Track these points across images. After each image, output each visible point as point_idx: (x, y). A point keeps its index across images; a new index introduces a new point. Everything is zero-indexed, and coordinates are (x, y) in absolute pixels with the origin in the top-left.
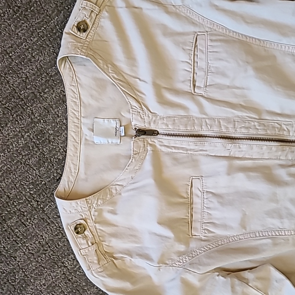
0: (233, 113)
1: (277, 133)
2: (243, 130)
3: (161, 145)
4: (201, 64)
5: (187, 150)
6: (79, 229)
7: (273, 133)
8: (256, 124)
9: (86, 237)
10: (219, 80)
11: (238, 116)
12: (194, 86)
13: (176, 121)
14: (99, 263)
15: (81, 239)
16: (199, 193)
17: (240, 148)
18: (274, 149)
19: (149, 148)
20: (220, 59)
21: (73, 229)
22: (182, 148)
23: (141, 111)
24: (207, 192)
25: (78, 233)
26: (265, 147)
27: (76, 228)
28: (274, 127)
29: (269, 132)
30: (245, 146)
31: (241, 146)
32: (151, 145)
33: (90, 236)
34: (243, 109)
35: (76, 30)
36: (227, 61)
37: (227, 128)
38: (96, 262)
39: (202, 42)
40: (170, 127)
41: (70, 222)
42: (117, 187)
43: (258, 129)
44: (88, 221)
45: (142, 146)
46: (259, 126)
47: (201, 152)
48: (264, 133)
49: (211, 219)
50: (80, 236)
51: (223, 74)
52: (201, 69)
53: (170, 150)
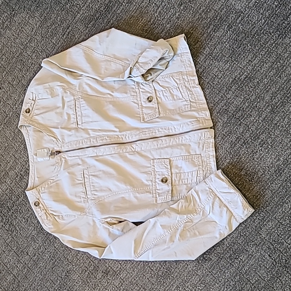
0: (96, 134)
1: (116, 140)
2: (101, 141)
3: (68, 157)
4: (79, 113)
5: (79, 156)
6: (36, 204)
7: (114, 140)
8: (106, 137)
9: (40, 208)
10: (87, 120)
11: (98, 135)
12: (78, 124)
13: (72, 143)
14: (47, 219)
15: (38, 209)
16: (87, 177)
17: (100, 150)
18: (116, 148)
19: (63, 159)
20: (86, 109)
21: (34, 204)
22: (77, 156)
23: (57, 142)
24: (91, 175)
25: (36, 206)
26: (111, 148)
27: (35, 204)
28: (115, 137)
29: (112, 140)
30: (102, 149)
31: (101, 149)
32: (64, 158)
33: (42, 206)
34: (99, 131)
35: (25, 112)
36: (88, 110)
37: (93, 142)
38: (46, 218)
39: (78, 103)
40: (70, 147)
41: (32, 202)
42: (51, 180)
43: (107, 140)
44: (40, 199)
45: (60, 159)
46: (108, 138)
47: (85, 156)
48: (110, 141)
49: (95, 188)
50: (37, 207)
51: (88, 116)
52: (79, 116)
53: (71, 158)
